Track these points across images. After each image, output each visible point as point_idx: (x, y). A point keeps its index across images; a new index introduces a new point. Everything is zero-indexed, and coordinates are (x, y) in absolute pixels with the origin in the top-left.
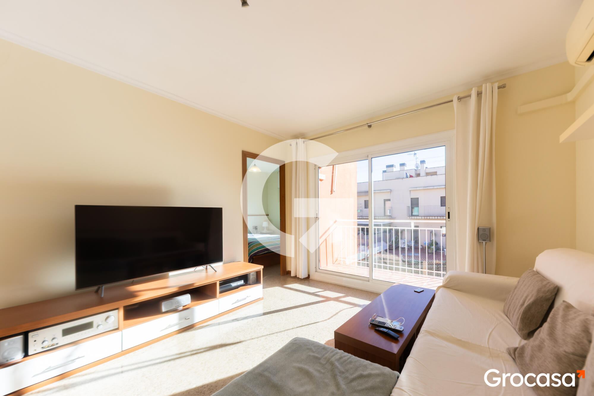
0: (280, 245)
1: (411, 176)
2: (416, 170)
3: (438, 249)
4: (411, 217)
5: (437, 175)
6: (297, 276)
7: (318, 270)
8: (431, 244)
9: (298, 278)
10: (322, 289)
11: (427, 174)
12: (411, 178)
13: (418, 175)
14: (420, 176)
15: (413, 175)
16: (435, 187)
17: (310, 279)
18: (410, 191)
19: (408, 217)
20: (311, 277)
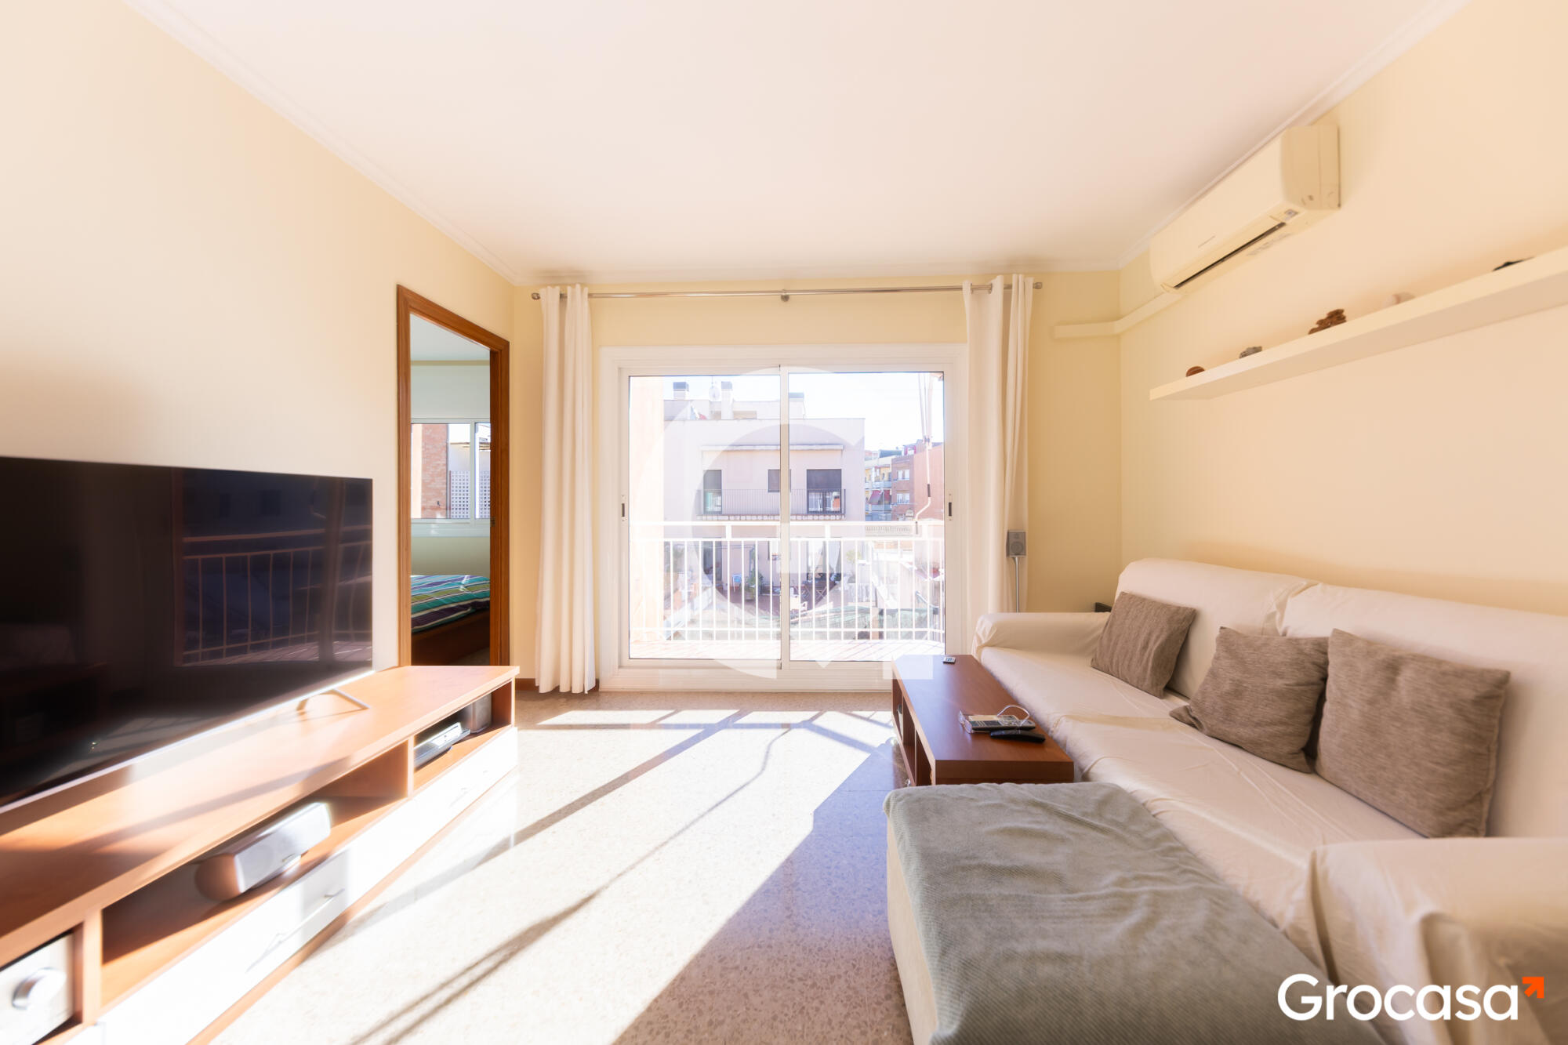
0: (488, 599)
1: (703, 418)
2: (711, 403)
3: (764, 590)
4: (704, 517)
5: (756, 419)
6: (564, 689)
7: (626, 662)
8: (751, 579)
9: (570, 695)
10: (667, 709)
11: (737, 416)
12: (703, 422)
13: (717, 416)
14: (720, 419)
15: (707, 414)
16: (758, 448)
17: (600, 690)
18: (702, 452)
19: (699, 518)
20: (603, 686)
